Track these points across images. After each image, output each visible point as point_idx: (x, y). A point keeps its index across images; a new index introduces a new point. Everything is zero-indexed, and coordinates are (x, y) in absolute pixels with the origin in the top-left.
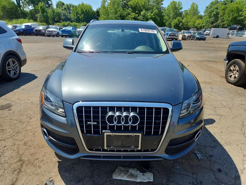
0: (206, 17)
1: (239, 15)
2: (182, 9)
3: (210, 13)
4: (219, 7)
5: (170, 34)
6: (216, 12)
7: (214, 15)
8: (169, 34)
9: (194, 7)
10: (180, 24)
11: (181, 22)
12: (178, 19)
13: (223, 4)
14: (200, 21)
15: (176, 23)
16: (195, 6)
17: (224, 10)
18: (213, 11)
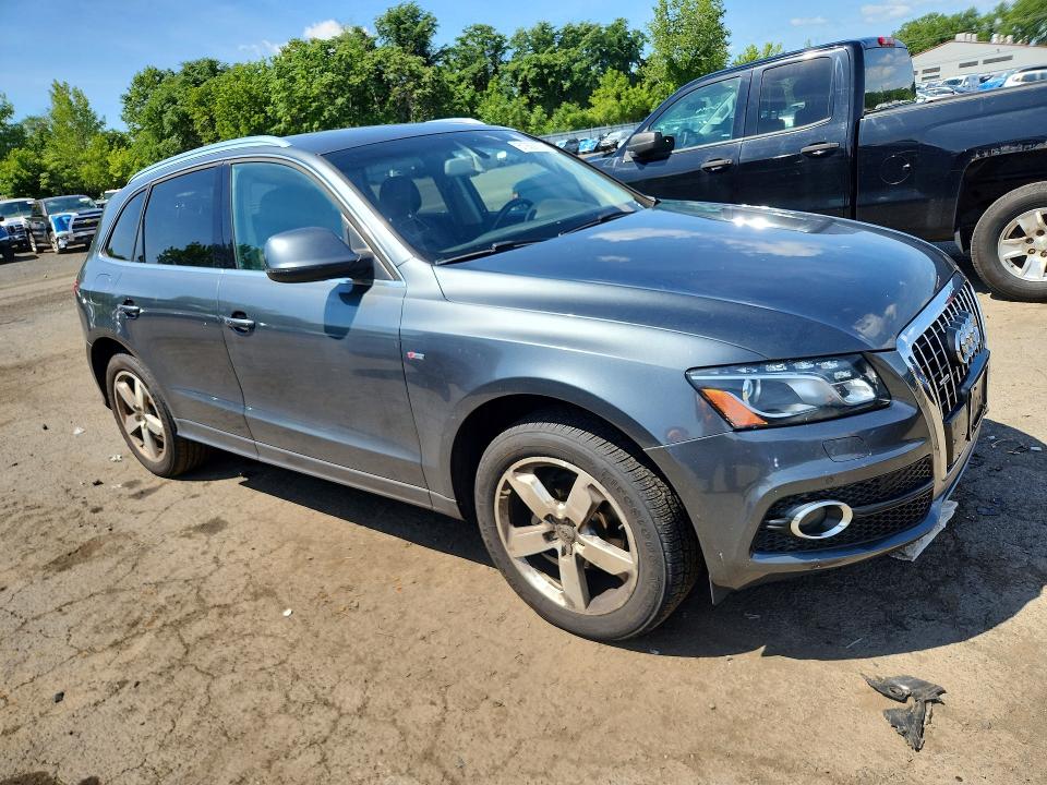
0: (141, 138)
1: (266, 118)
2: (11, 112)
3: (150, 119)
4: (176, 95)
5: (76, 219)
6: (175, 112)
7: (175, 126)
8: (72, 222)
9: (70, 104)
10: (38, 177)
11: (42, 169)
12: (20, 160)
13: (185, 83)
14: (127, 157)
15: (17, 177)
16: (71, 97)
17: (201, 103)
18: (163, 112)
